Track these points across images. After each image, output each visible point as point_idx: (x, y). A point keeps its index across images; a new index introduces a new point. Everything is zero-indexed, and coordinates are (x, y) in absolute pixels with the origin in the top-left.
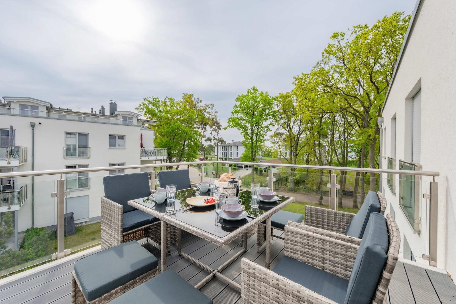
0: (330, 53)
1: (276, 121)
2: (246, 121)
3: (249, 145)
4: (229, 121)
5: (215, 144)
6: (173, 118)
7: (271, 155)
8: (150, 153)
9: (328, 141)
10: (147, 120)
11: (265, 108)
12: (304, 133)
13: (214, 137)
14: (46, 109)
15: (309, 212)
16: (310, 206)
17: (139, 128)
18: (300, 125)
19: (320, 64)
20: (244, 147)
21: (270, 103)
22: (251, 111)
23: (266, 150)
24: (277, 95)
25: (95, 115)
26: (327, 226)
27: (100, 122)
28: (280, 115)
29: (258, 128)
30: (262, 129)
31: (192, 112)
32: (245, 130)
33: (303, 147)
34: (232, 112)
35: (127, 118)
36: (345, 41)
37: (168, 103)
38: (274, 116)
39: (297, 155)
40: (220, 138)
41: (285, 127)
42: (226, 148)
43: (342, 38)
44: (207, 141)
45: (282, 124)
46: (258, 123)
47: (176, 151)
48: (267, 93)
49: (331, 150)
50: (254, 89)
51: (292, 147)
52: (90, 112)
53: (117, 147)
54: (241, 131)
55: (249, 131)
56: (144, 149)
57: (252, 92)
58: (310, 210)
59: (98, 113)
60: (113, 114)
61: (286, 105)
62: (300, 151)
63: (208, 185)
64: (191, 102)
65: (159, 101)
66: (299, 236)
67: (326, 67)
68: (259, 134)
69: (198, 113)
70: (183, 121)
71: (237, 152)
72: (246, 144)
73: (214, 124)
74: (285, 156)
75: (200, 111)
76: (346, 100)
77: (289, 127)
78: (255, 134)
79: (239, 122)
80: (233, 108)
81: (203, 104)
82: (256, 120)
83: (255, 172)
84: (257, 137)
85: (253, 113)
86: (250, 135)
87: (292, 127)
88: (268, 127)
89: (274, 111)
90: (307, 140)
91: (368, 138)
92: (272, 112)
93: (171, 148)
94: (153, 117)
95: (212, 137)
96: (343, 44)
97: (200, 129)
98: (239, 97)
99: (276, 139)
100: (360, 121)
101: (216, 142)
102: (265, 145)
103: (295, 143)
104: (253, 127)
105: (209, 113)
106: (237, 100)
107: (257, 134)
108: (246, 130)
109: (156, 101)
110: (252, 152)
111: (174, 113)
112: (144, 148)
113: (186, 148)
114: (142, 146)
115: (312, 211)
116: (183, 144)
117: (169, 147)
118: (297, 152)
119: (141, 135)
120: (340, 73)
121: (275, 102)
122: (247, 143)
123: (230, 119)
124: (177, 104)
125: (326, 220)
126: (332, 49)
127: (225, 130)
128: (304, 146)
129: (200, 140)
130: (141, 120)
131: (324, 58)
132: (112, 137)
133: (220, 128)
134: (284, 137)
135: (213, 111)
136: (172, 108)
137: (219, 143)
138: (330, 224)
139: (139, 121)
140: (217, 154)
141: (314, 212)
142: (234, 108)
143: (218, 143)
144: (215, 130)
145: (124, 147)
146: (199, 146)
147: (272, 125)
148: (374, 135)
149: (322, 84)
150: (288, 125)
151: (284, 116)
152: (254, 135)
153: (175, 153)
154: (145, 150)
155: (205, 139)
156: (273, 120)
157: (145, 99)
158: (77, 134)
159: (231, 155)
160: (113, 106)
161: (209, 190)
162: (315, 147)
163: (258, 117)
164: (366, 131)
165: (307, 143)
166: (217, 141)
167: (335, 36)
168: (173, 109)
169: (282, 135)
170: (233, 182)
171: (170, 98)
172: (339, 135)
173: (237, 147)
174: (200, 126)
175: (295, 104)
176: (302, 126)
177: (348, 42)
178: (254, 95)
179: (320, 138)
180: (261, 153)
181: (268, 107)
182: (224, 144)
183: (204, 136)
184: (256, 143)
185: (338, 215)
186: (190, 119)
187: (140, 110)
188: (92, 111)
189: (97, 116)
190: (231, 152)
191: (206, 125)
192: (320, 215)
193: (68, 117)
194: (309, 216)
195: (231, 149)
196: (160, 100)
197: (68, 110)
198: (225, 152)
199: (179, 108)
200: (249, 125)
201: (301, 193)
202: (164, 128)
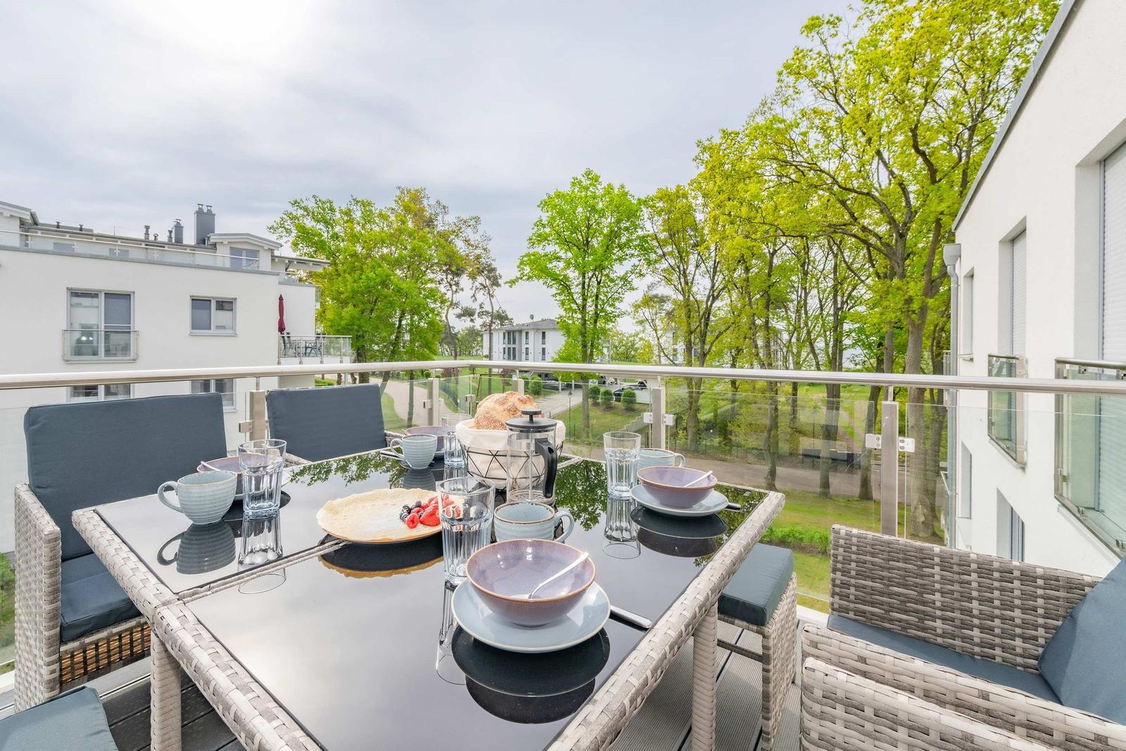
0: (799, 74)
1: (649, 263)
2: (568, 264)
3: (574, 330)
4: (521, 263)
5: (484, 325)
6: (369, 256)
7: (634, 356)
8: (306, 348)
9: (788, 318)
10: (299, 257)
11: (619, 228)
12: (725, 294)
13: (481, 307)
14: (18, 228)
15: (854, 557)
16: (855, 531)
17: (275, 279)
18: (715, 272)
19: (770, 105)
20: (561, 333)
21: (632, 214)
22: (580, 237)
23: (621, 341)
24: (653, 192)
25: (157, 244)
26: (939, 623)
27: (168, 260)
28: (660, 246)
29: (599, 283)
30: (612, 284)
31: (423, 239)
32: (565, 286)
33: (721, 333)
34: (530, 239)
35: (244, 253)
36: (842, 39)
37: (358, 215)
38: (642, 248)
39: (705, 355)
40: (496, 309)
41: (672, 280)
42: (512, 335)
43: (833, 31)
44: (463, 318)
45: (664, 270)
46: (600, 268)
47: (377, 344)
48: (623, 187)
49: (798, 340)
50: (590, 177)
51: (692, 333)
52: (142, 237)
53: (213, 331)
54: (554, 291)
55: (576, 290)
56: (288, 337)
57: (584, 184)
58: (854, 548)
59: (163, 238)
60: (204, 242)
61: (676, 220)
62: (712, 344)
63: (435, 438)
64: (419, 211)
65: (332, 210)
66: (902, 734)
67: (788, 115)
68: (602, 297)
69: (438, 241)
70: (397, 263)
71: (544, 346)
72: (568, 324)
73: (480, 272)
74: (671, 358)
75: (443, 235)
76: (843, 203)
77: (682, 280)
78: (591, 297)
79: (550, 266)
80: (533, 228)
81: (451, 218)
82: (594, 260)
83: (590, 401)
84: (596, 306)
85: (587, 240)
86: (579, 301)
87: (693, 280)
88: (626, 280)
89: (644, 237)
90: (733, 313)
91: (906, 306)
92: (638, 237)
93: (363, 337)
94: (315, 252)
95: (476, 306)
96: (835, 47)
97: (442, 286)
98: (549, 197)
99: (646, 313)
100: (880, 261)
101: (488, 320)
102: (618, 328)
103: (700, 323)
104: (587, 280)
105: (467, 241)
106: (544, 205)
107: (597, 297)
108: (567, 287)
109: (324, 210)
110: (584, 346)
111: (372, 240)
112: (288, 333)
113: (407, 337)
114: (281, 328)
115: (865, 554)
116: (397, 323)
117: (358, 331)
118: (707, 347)
119: (281, 299)
120: (824, 130)
121: (645, 213)
122: (571, 322)
123: (523, 257)
124: (381, 215)
125: (938, 596)
126: (804, 63)
127: (511, 287)
128: (725, 331)
129: (444, 315)
130: (280, 257)
131: (780, 90)
132: (199, 303)
133: (498, 282)
134: (668, 306)
135: (477, 237)
136: (368, 226)
137: (494, 323)
138: (957, 615)
139: (277, 260)
140: (490, 352)
141: (873, 555)
142: (536, 228)
143: (492, 322)
144: (485, 287)
145: (230, 330)
146: (440, 329)
147: (637, 273)
148: (924, 297)
149: (775, 158)
150: (680, 273)
151: (669, 249)
152: (590, 300)
153: (376, 348)
154: (292, 339)
155: (458, 311)
156: (640, 261)
157: (296, 202)
158: (102, 296)
159: (527, 354)
160: (205, 220)
161: (439, 460)
162: (757, 333)
163: (600, 251)
164: (899, 289)
165: (732, 321)
166: (490, 319)
167: (812, 25)
168: (371, 230)
169: (664, 301)
170: (531, 428)
171: (363, 201)
172: (821, 301)
173: (544, 333)
174: (444, 277)
175: (699, 217)
176: (719, 278)
177: (850, 43)
178: (589, 194)
179: (767, 307)
180: (608, 351)
181: (628, 224)
182: (507, 327)
183: (453, 305)
184: (596, 322)
185: (996, 575)
186: (415, 256)
187: (282, 232)
188: (147, 234)
189: (162, 245)
190: (527, 346)
191: (458, 275)
192: (905, 570)
193: (79, 247)
194: (853, 573)
195: (527, 338)
196: (336, 206)
197: (81, 229)
198: (512, 346)
199: (385, 228)
200: (577, 273)
201: (716, 459)
202: (345, 281)
